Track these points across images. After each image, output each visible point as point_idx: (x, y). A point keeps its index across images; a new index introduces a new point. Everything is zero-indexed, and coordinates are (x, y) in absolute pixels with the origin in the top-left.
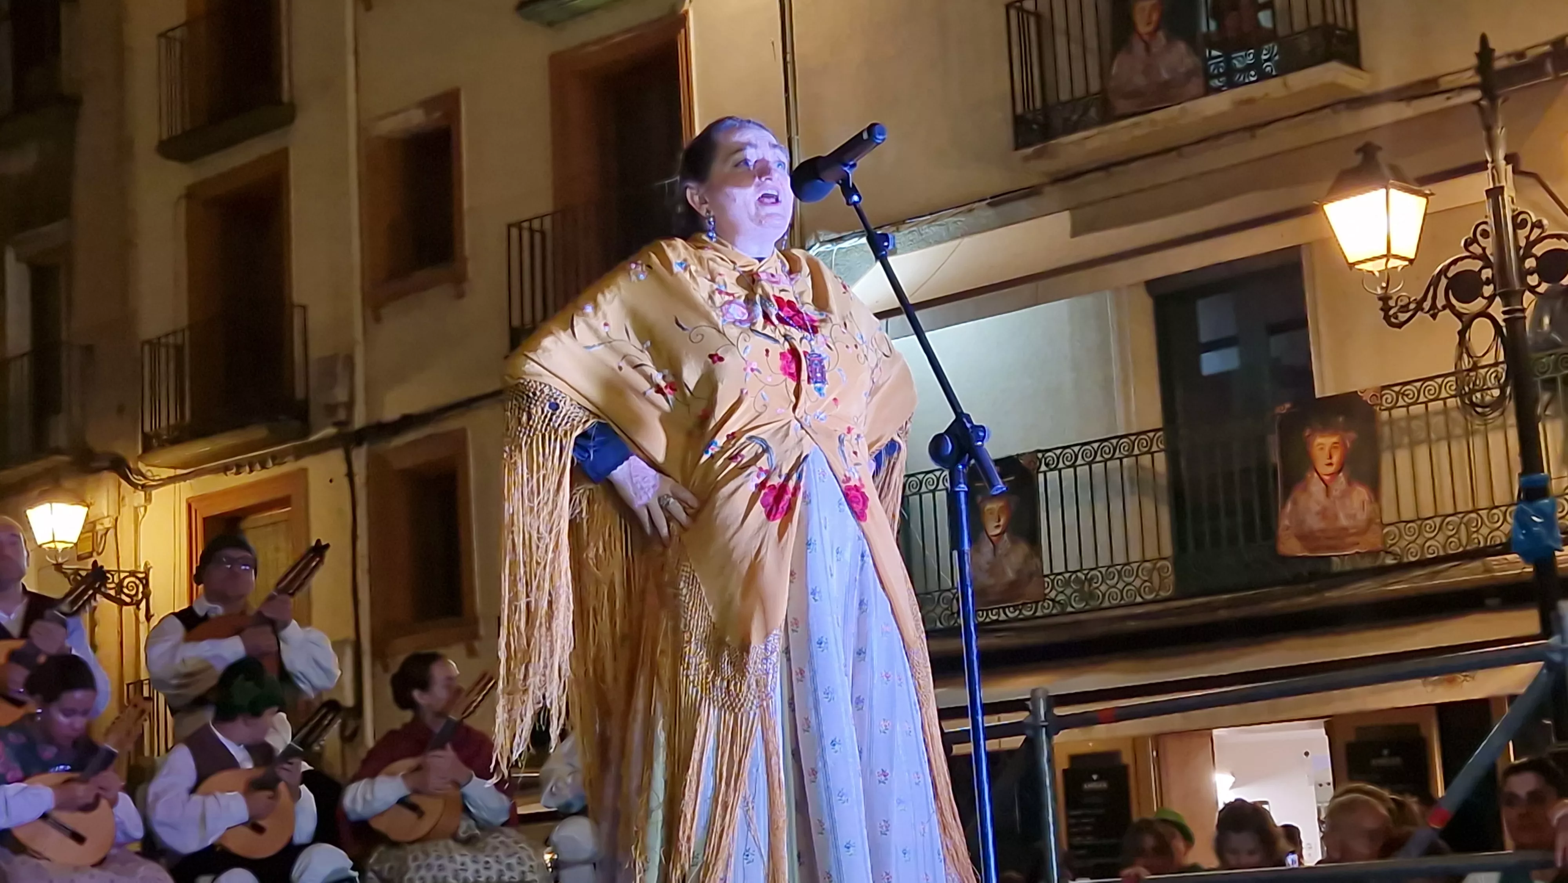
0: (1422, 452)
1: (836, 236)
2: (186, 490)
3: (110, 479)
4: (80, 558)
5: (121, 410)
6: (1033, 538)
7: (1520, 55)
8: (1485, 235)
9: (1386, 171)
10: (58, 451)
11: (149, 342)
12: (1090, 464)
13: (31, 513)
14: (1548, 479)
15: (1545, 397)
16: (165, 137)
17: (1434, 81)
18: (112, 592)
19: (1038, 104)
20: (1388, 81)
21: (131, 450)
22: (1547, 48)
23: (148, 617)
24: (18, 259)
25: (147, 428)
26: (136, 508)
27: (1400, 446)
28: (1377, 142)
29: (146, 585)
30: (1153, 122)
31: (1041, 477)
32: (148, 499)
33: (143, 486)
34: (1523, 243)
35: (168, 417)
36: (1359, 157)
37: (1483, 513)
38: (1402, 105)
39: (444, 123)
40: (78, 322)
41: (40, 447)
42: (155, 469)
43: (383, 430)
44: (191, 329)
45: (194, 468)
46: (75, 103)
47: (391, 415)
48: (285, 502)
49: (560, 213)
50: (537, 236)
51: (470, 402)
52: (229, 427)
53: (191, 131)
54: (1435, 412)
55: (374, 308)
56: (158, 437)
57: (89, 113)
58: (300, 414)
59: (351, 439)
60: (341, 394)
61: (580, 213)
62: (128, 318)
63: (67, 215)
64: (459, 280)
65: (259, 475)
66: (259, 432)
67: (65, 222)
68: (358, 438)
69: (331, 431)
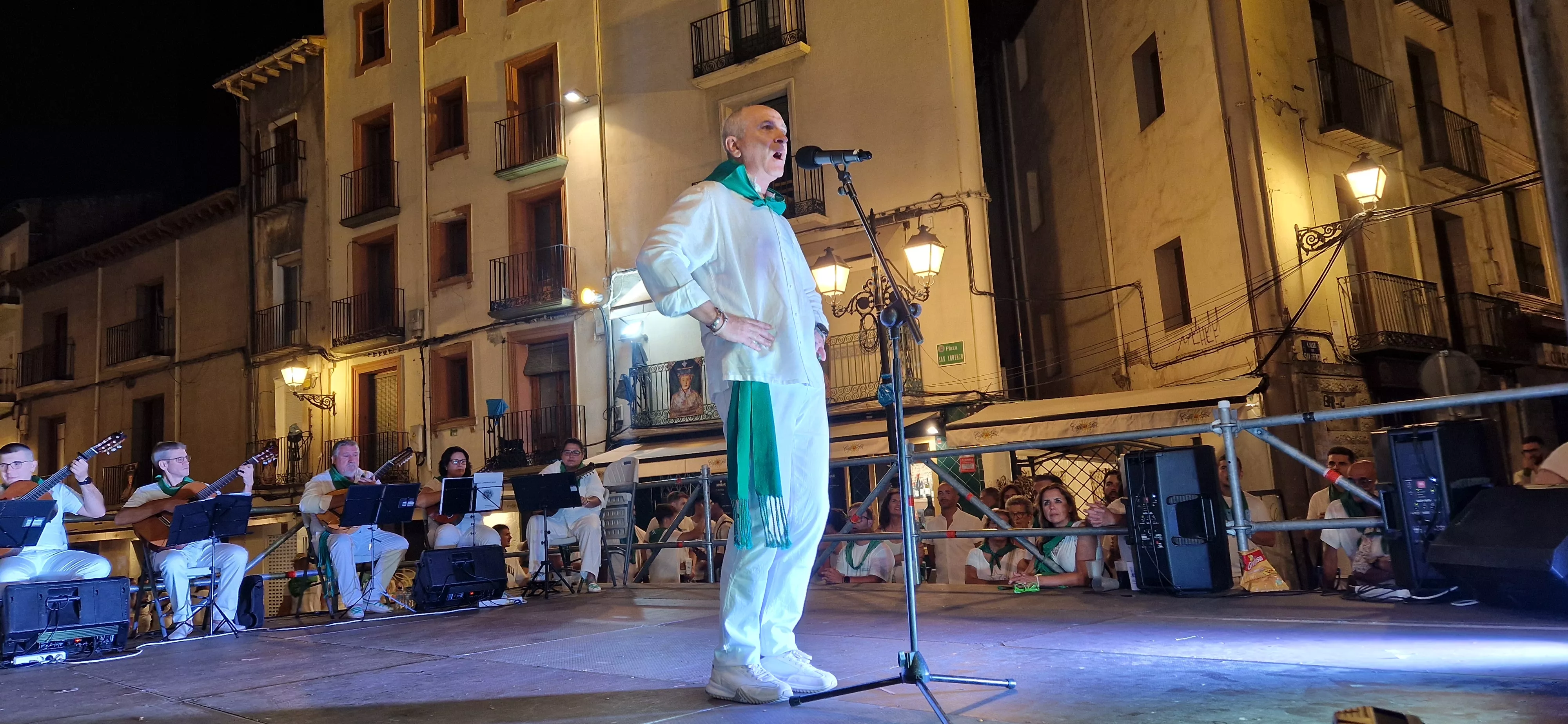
0: (845, 361)
1: (623, 270)
2: (351, 362)
3: (318, 357)
4: (304, 389)
5: (323, 328)
6: (700, 391)
7: (884, 214)
8: (871, 283)
9: (836, 257)
10: (294, 345)
11: (336, 302)
13: (282, 371)
16: (343, 218)
17: (852, 222)
18: (319, 404)
20: (835, 222)
21: (328, 346)
22: (894, 212)
23: (334, 414)
24: (279, 265)
25: (334, 337)
26: (329, 370)
27: (837, 358)
28: (832, 246)
29: (334, 401)
32: (335, 366)
34: (884, 288)
35: (344, 333)
36: (825, 252)
37: (867, 385)
38: (840, 230)
39: (464, 217)
40: (305, 293)
41: (287, 343)
42: (338, 354)
43: (436, 341)
44: (354, 297)
45: (356, 354)
46: (304, 201)
47: (440, 334)
48: (394, 368)
49: (512, 257)
50: (502, 265)
51: (472, 331)
52: (369, 337)
53: (356, 216)
54: (850, 346)
55: (433, 291)
56: (339, 340)
57: (310, 205)
58: (402, 333)
59: (422, 344)
60: (419, 326)
61: (520, 256)
62: (326, 291)
63: (300, 247)
64: (469, 281)
65: (383, 357)
66: (384, 340)
67: (299, 250)
68: (426, 343)
69: (415, 340)
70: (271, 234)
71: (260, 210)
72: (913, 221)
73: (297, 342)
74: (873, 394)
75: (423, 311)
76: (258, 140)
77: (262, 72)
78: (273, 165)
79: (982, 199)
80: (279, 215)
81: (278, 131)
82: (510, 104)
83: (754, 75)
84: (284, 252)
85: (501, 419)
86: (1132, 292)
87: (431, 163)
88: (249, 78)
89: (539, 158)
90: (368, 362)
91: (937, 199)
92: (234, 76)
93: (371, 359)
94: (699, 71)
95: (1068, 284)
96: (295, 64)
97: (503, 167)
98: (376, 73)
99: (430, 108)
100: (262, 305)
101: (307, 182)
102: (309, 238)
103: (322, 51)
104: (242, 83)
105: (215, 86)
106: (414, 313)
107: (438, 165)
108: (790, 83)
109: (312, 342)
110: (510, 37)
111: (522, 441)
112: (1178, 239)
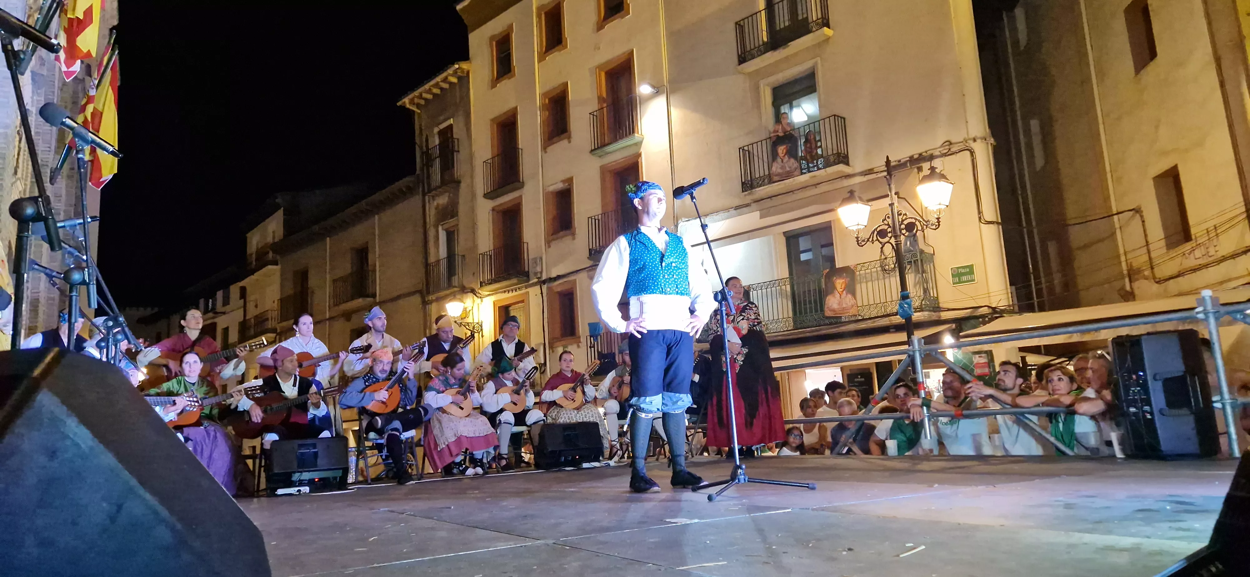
0: (869, 284)
1: (687, 220)
2: (492, 299)
3: (470, 295)
4: (462, 319)
5: (474, 274)
7: (899, 161)
8: (888, 217)
9: (857, 198)
10: (455, 287)
11: (482, 254)
12: (766, 289)
13: (447, 305)
14: (910, 293)
15: (908, 267)
16: (485, 192)
17: (872, 169)
18: (472, 330)
19: (749, 179)
20: (857, 170)
21: (477, 286)
22: (909, 158)
23: (482, 337)
24: (443, 229)
25: (481, 280)
26: (478, 304)
27: (863, 282)
28: (854, 189)
29: (482, 327)
30: (785, 184)
31: (751, 293)
32: (482, 301)
33: (480, 297)
34: (900, 220)
35: (487, 276)
36: (849, 194)
37: (889, 303)
38: (863, 177)
39: (569, 187)
40: (460, 248)
41: (450, 285)
42: (484, 292)
43: (551, 280)
44: (494, 250)
45: (495, 292)
46: (459, 182)
47: (554, 275)
48: (522, 301)
49: (604, 214)
50: (597, 221)
51: (577, 271)
52: (506, 279)
53: (493, 190)
54: (874, 272)
55: (548, 243)
56: (484, 282)
57: (463, 185)
58: (527, 275)
59: (542, 283)
60: (539, 269)
61: (610, 214)
62: (475, 247)
63: (457, 216)
64: (573, 234)
65: (515, 293)
66: (514, 281)
67: (456, 218)
68: (544, 282)
69: (536, 280)
70: (437, 208)
71: (430, 191)
72: (926, 166)
73: (457, 285)
74: (895, 311)
75: (541, 259)
76: (427, 140)
77: (429, 91)
78: (438, 157)
79: (987, 143)
80: (441, 194)
81: (440, 133)
82: (600, 99)
83: (787, 58)
84: (445, 221)
85: (599, 337)
86: (1133, 216)
87: (545, 148)
88: (420, 96)
89: (622, 138)
90: (505, 297)
91: (946, 146)
92: (411, 96)
93: (506, 295)
94: (742, 59)
95: (1072, 212)
96: (451, 84)
97: (596, 147)
98: (505, 84)
99: (543, 107)
100: (432, 259)
101: (460, 169)
102: (462, 208)
103: (468, 72)
104: (416, 100)
105: (399, 104)
106: (535, 260)
107: (549, 149)
108: (816, 63)
109: (467, 285)
110: (599, 48)
111: (614, 354)
112: (1175, 168)
